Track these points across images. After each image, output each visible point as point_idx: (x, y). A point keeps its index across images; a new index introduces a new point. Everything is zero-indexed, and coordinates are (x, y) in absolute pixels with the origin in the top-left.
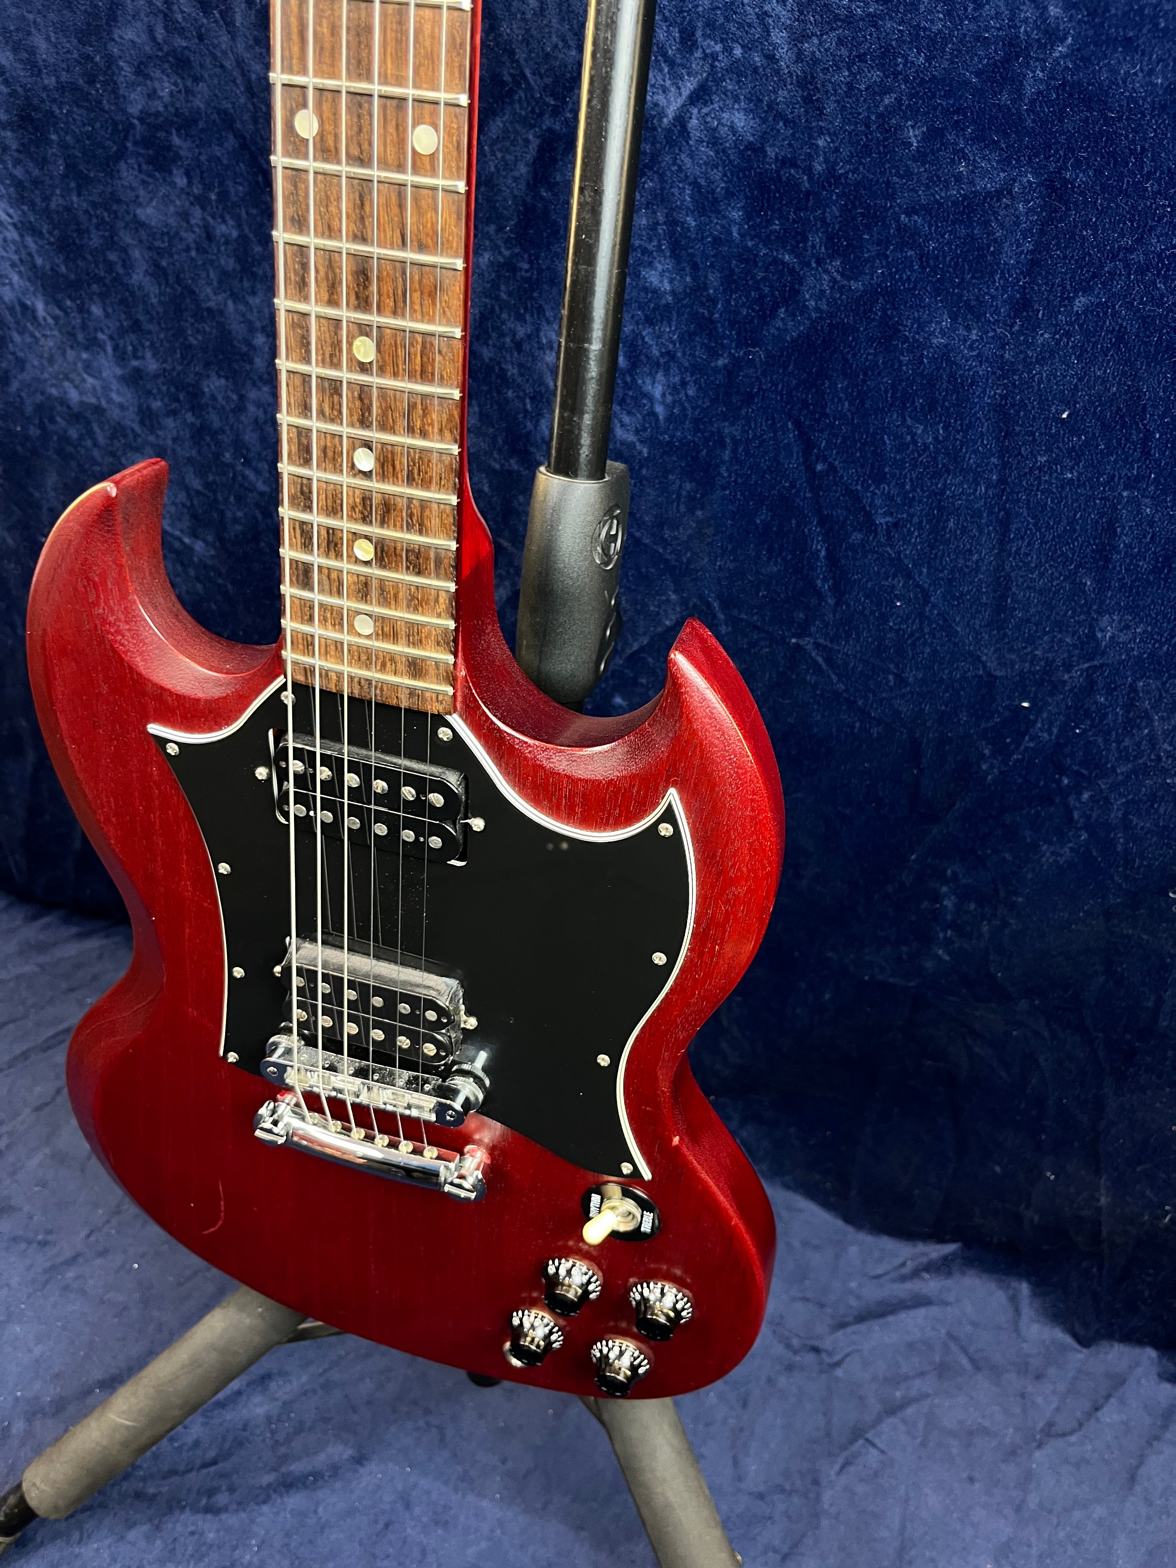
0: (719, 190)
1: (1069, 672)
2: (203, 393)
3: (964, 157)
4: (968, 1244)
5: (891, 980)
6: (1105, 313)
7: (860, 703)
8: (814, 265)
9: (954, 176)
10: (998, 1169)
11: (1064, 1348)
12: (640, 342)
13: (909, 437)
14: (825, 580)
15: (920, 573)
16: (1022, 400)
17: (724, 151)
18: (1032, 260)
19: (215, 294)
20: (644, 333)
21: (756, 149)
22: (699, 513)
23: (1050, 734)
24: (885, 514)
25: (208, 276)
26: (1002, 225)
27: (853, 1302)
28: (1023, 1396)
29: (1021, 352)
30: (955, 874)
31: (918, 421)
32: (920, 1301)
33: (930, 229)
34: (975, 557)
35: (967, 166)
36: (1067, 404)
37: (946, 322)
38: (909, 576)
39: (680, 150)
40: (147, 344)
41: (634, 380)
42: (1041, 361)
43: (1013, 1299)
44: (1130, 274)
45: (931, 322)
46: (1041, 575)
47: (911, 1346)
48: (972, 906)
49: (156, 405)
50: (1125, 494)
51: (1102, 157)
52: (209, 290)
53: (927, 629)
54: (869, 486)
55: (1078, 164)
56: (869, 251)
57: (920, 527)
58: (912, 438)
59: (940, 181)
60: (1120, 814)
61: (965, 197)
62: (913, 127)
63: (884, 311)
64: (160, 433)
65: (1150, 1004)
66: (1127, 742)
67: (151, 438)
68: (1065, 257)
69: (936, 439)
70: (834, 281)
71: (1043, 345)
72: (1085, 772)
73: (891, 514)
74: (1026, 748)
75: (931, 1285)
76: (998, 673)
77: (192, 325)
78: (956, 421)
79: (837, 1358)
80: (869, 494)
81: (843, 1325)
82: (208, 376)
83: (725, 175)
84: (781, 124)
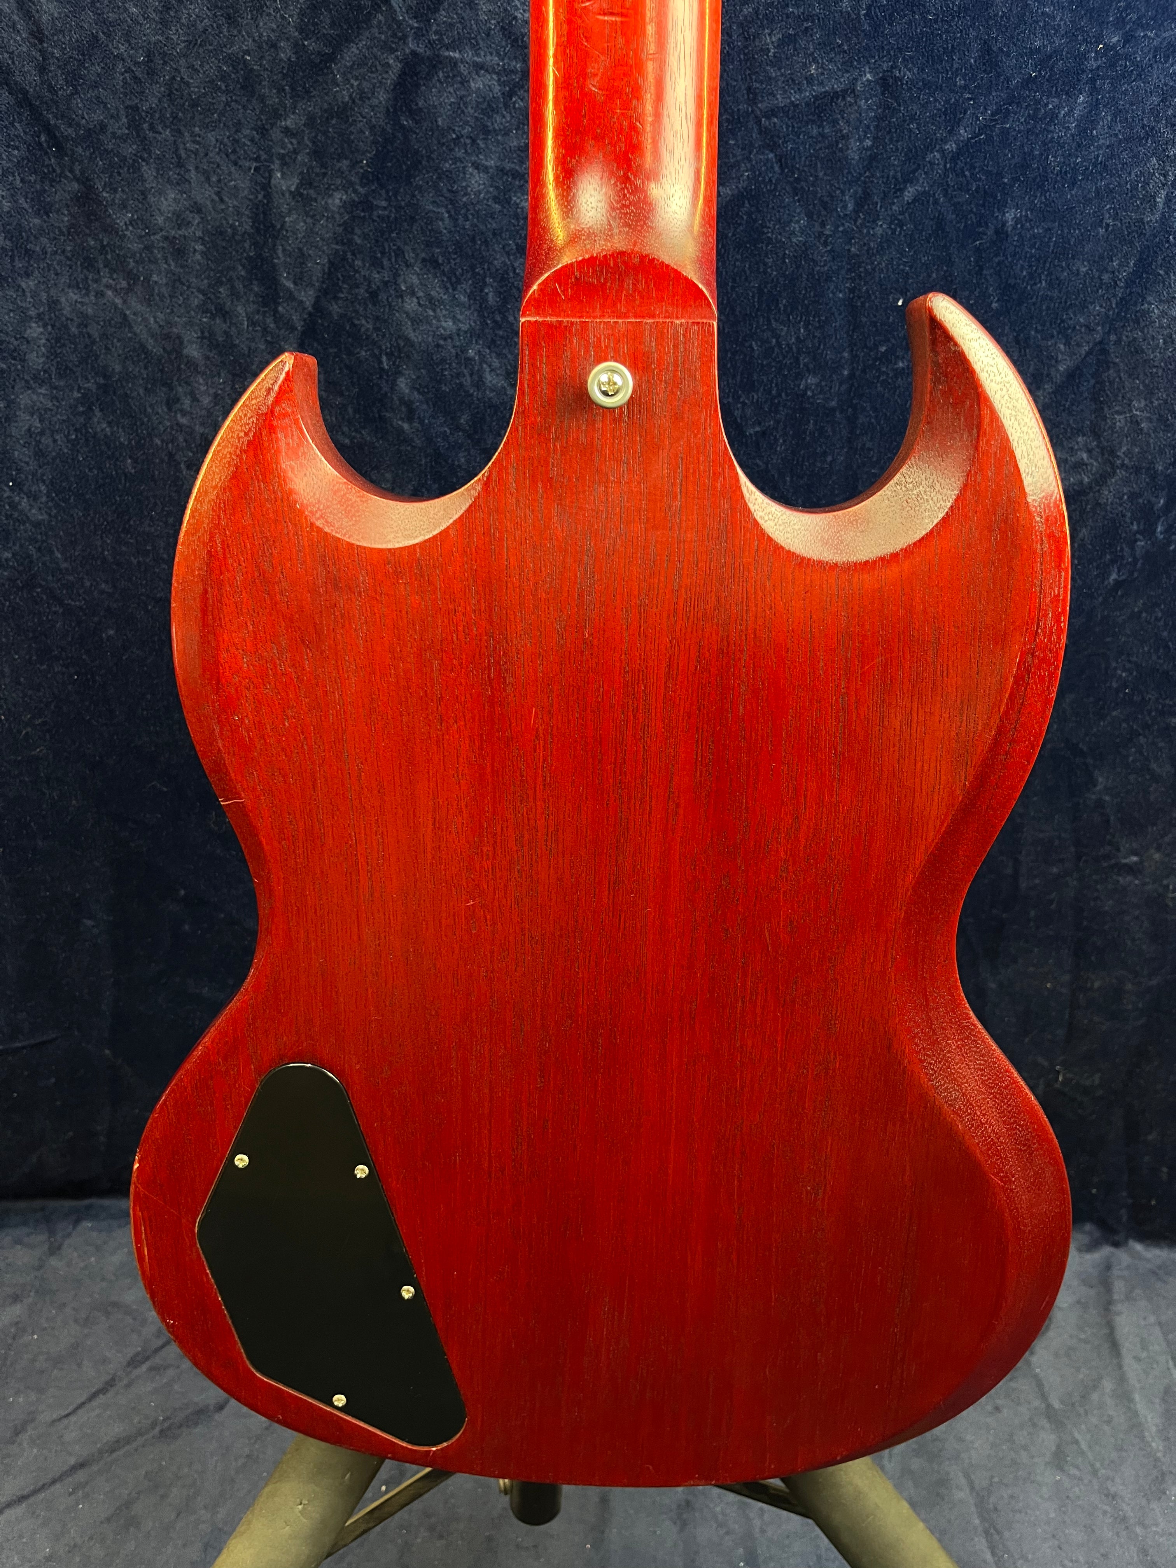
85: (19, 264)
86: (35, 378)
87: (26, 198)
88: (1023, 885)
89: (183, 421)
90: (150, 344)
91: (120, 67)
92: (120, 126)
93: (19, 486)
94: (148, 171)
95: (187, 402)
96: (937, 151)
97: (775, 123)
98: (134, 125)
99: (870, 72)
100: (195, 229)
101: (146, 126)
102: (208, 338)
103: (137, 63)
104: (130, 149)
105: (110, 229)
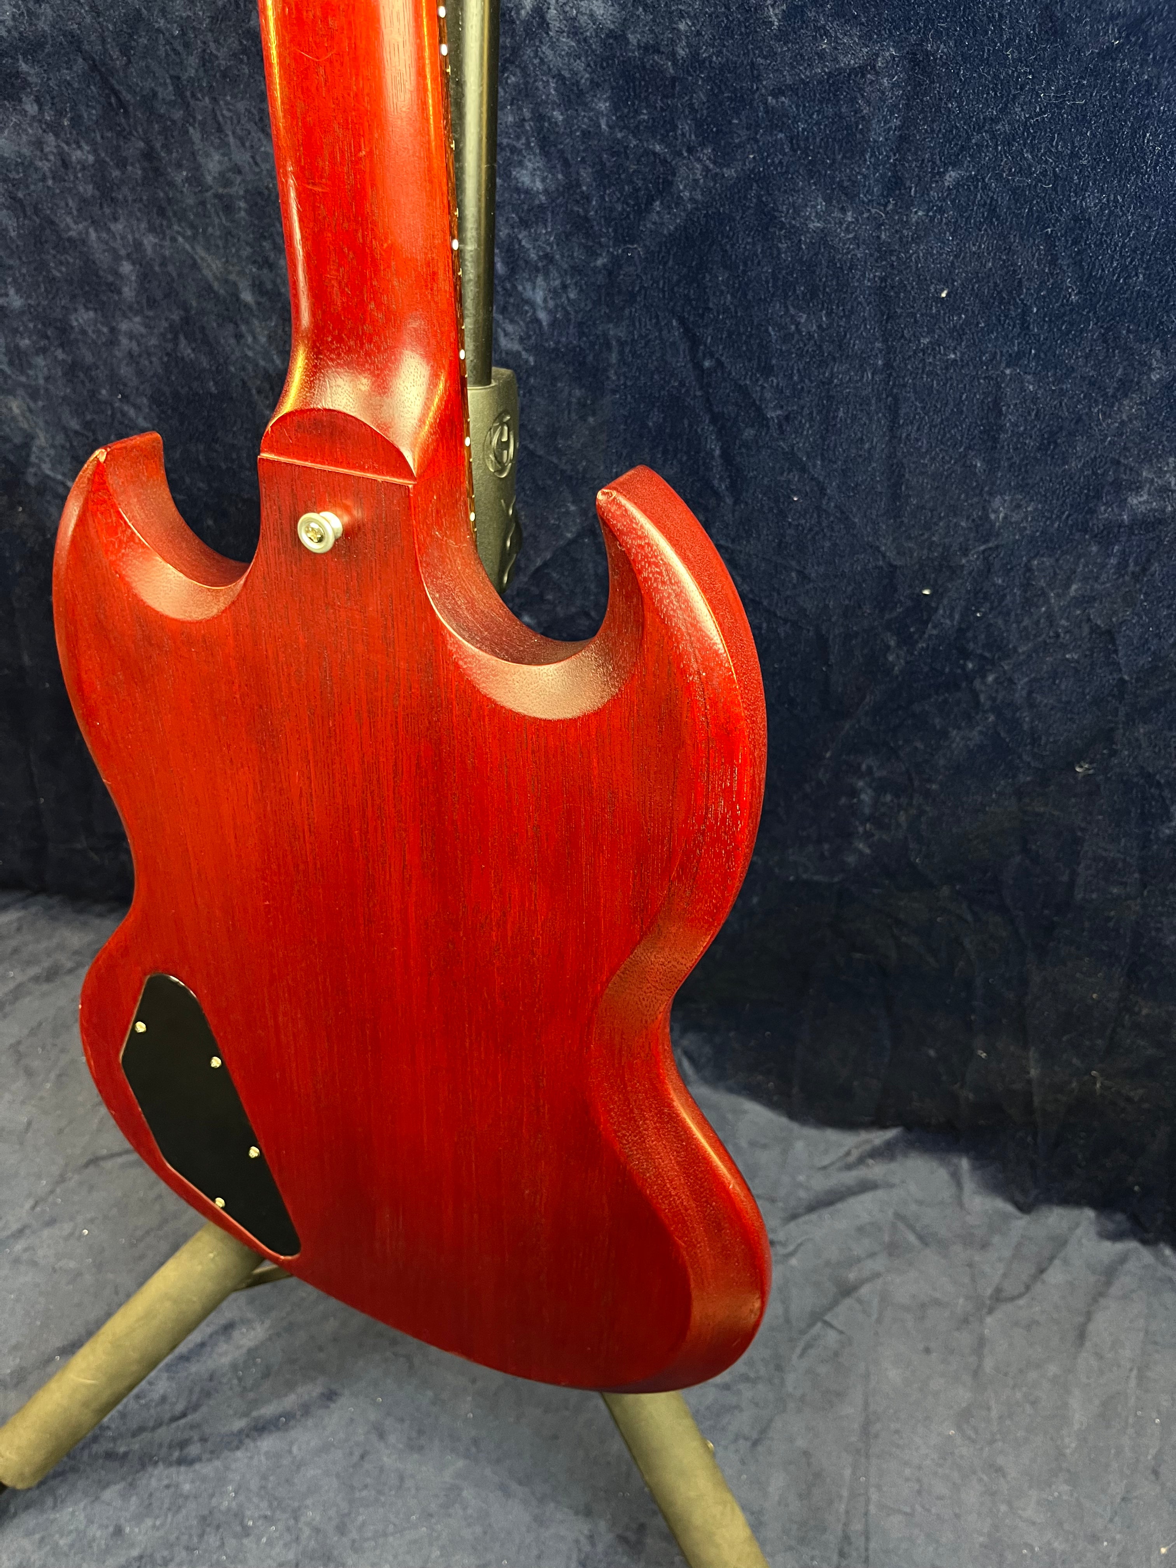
0: (583, 81)
1: (965, 555)
2: (72, 328)
3: (825, 34)
4: (908, 1128)
5: (816, 878)
6: (976, 187)
7: (765, 603)
8: (686, 154)
9: (817, 54)
10: (932, 1053)
11: (1006, 1217)
12: (517, 247)
13: (793, 327)
14: (721, 479)
15: (814, 466)
16: (901, 281)
17: (585, 40)
18: (901, 136)
19: (76, 223)
20: (520, 237)
21: (617, 37)
22: (591, 420)
23: (952, 620)
24: (775, 408)
25: (67, 205)
26: (869, 103)
27: (802, 1194)
28: (970, 1265)
29: (897, 231)
30: (870, 768)
31: (801, 309)
32: (865, 1187)
33: (798, 110)
34: (867, 446)
35: (829, 43)
36: (946, 282)
37: (821, 205)
38: (803, 469)
39: (541, 42)
40: (10, 280)
41: (514, 287)
42: (917, 239)
43: (956, 1176)
44: (997, 145)
45: (806, 205)
46: (933, 459)
47: (860, 1230)
48: (889, 798)
49: (25, 343)
50: (1008, 372)
51: (962, 27)
52: (69, 220)
53: (825, 523)
54: (757, 380)
55: (938, 35)
56: (739, 136)
57: (812, 419)
58: (797, 327)
59: (804, 59)
60: (1024, 693)
61: (830, 75)
62: (772, 6)
63: (759, 197)
64: (31, 372)
65: (1065, 878)
66: (1026, 622)
67: (23, 379)
68: (933, 131)
69: (820, 327)
70: (706, 169)
71: (918, 223)
72: (987, 655)
73: (782, 407)
74: (930, 636)
75: (876, 1170)
76: (898, 563)
77: (54, 256)
78: (838, 307)
79: (791, 1248)
80: (758, 389)
81: (794, 1217)
82: (76, 310)
83: (589, 65)
84: (641, 9)
85: (107, 211)
86: (130, 308)
87: (107, 152)
88: (1079, 896)
89: (250, 354)
90: (216, 285)
91: (162, 41)
92: (167, 92)
93: (125, 398)
94: (195, 134)
95: (250, 340)
96: (986, 132)
97: (783, 103)
98: (179, 91)
99: (893, 46)
100: (237, 190)
101: (188, 94)
102: (258, 287)
103: (173, 37)
104: (178, 114)
105: (171, 184)
